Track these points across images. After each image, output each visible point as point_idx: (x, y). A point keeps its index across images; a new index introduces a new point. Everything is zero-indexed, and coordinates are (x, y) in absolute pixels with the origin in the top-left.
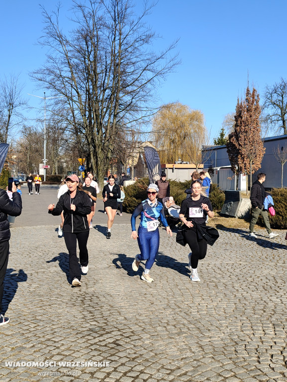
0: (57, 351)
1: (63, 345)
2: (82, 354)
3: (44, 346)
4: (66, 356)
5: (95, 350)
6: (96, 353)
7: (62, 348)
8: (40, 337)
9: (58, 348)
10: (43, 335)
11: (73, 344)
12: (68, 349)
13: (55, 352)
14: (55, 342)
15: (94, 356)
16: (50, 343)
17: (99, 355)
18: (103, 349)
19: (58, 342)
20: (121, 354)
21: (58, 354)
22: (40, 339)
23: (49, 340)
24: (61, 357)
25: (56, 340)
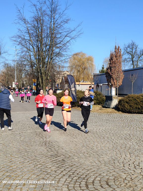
0: (39, 163)
1: (41, 161)
2: (49, 164)
3: (33, 161)
4: (43, 165)
5: (55, 163)
6: (55, 164)
7: (41, 162)
8: (30, 158)
9: (39, 162)
10: (31, 157)
11: (45, 161)
12: (43, 162)
13: (38, 163)
14: (37, 160)
15: (55, 165)
16: (35, 160)
17: (57, 164)
18: (58, 162)
19: (38, 160)
20: (66, 164)
21: (40, 164)
22: (30, 159)
23: (34, 159)
24: (41, 165)
25: (38, 159)
